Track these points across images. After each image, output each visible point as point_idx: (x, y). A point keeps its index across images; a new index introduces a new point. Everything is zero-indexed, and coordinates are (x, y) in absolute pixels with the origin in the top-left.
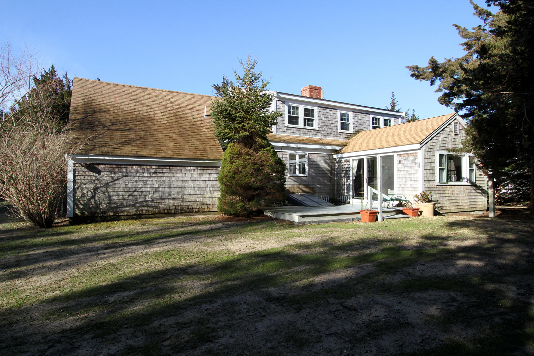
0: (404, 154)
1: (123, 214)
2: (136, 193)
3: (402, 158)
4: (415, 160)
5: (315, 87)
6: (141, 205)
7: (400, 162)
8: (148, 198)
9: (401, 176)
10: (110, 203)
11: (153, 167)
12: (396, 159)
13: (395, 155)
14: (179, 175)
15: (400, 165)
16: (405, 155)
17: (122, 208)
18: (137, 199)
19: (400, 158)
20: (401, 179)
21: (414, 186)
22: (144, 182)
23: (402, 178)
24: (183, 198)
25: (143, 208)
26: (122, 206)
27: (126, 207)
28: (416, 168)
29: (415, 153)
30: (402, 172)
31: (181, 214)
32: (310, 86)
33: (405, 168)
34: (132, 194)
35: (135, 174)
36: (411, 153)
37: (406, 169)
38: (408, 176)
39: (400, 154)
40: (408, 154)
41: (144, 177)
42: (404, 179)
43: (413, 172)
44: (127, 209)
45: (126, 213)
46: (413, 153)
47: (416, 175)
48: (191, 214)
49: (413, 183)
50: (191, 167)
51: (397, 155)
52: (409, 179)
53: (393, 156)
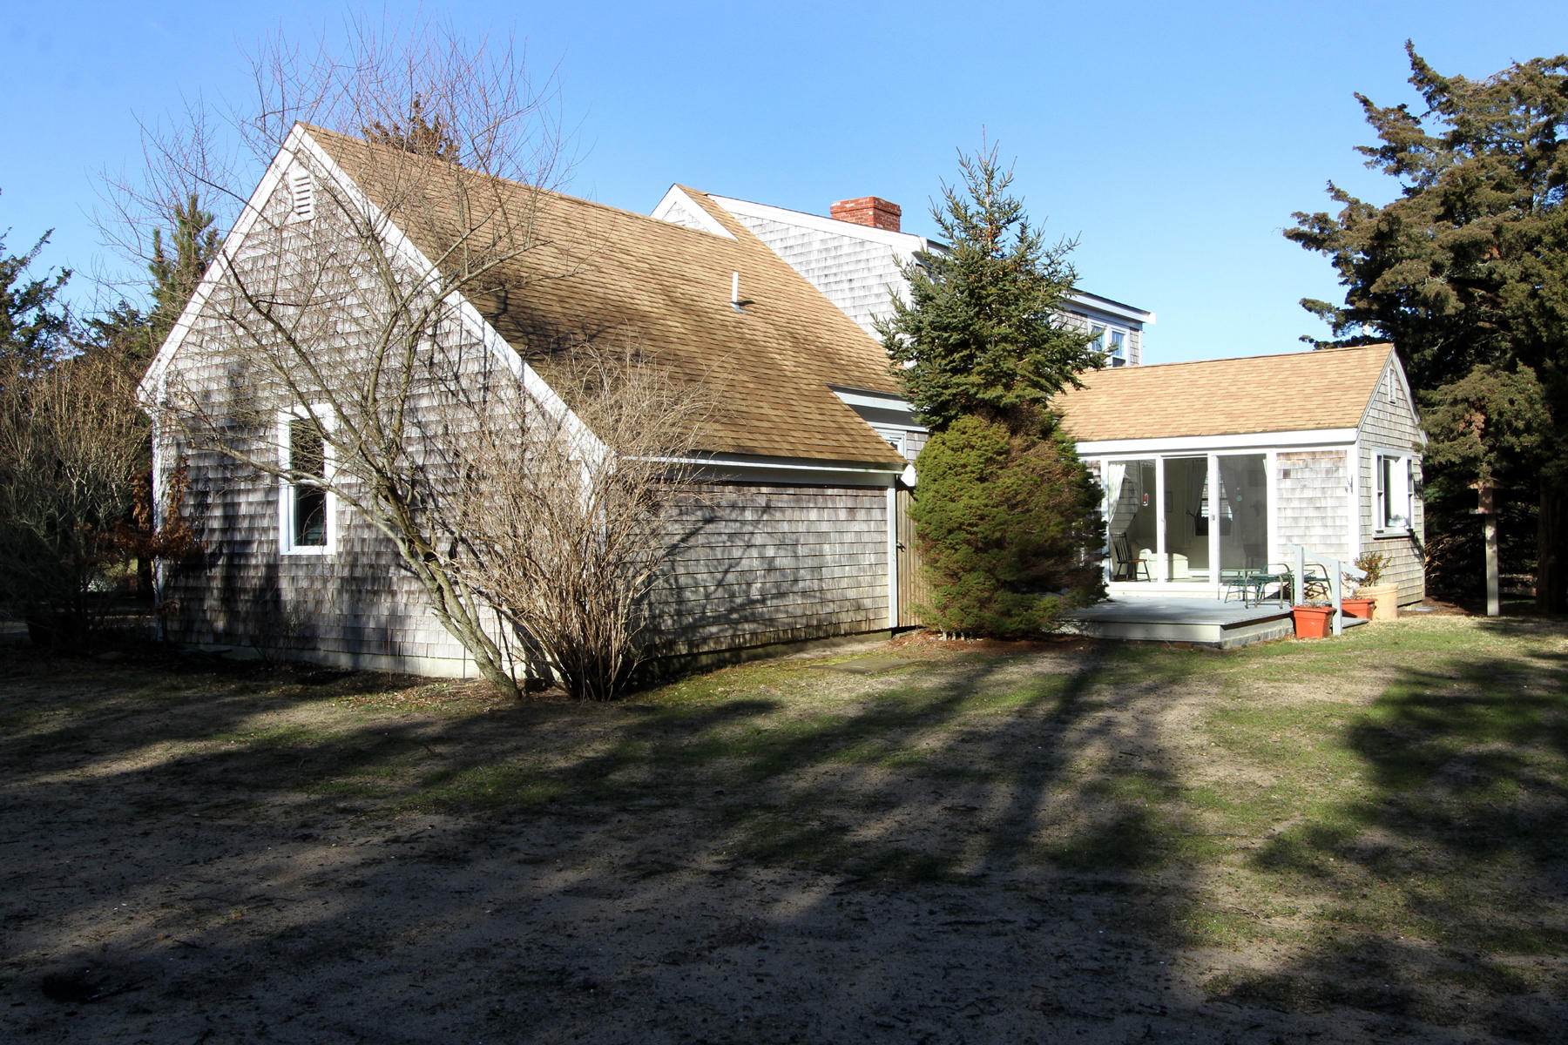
0: (1300, 453)
1: (706, 649)
2: (731, 577)
3: (1294, 464)
4: (1337, 469)
5: (888, 204)
6: (741, 617)
7: (1286, 474)
8: (755, 593)
9: (1289, 513)
10: (679, 613)
11: (764, 490)
12: (1272, 466)
13: (1271, 454)
14: (813, 515)
15: (1288, 483)
16: (1304, 457)
17: (704, 627)
18: (733, 596)
19: (1287, 464)
20: (1289, 521)
21: (1334, 540)
22: (746, 538)
23: (1295, 518)
24: (821, 590)
25: (746, 626)
26: (703, 621)
27: (713, 624)
28: (1340, 492)
29: (1337, 452)
30: (1295, 504)
31: (817, 643)
32: (875, 199)
33: (1305, 491)
34: (723, 579)
35: (728, 511)
36: (1323, 452)
37: (1308, 493)
38: (1312, 513)
39: (1288, 454)
40: (1314, 453)
41: (744, 522)
42: (1302, 523)
43: (1330, 503)
44: (714, 629)
45: (712, 645)
46: (1331, 452)
47: (1340, 512)
48: (836, 640)
49: (1330, 531)
50: (833, 487)
51: (1278, 454)
52: (1318, 523)
53: (1264, 456)
